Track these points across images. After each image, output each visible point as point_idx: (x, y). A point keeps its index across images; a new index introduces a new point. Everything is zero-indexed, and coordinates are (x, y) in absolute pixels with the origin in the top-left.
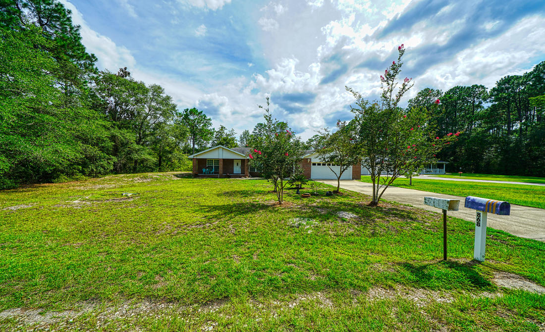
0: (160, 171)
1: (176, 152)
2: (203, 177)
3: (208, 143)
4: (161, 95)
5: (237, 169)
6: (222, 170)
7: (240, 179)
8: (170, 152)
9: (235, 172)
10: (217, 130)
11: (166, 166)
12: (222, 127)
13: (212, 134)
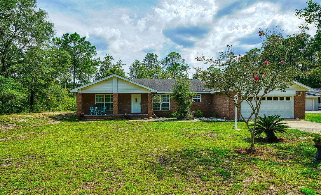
0: (32, 111)
1: (52, 87)
2: (91, 119)
3: (91, 77)
4: (32, 8)
5: (136, 107)
6: (117, 108)
7: (142, 121)
8: (45, 86)
9: (133, 112)
10: (102, 60)
11: (40, 104)
12: (108, 57)
13: (97, 64)
